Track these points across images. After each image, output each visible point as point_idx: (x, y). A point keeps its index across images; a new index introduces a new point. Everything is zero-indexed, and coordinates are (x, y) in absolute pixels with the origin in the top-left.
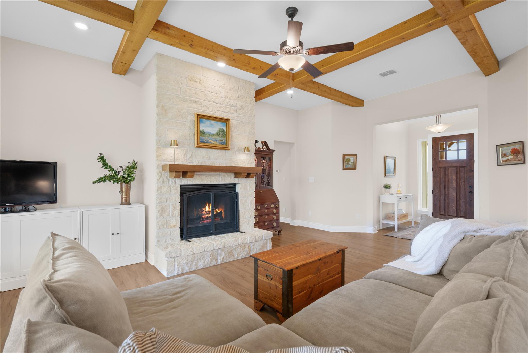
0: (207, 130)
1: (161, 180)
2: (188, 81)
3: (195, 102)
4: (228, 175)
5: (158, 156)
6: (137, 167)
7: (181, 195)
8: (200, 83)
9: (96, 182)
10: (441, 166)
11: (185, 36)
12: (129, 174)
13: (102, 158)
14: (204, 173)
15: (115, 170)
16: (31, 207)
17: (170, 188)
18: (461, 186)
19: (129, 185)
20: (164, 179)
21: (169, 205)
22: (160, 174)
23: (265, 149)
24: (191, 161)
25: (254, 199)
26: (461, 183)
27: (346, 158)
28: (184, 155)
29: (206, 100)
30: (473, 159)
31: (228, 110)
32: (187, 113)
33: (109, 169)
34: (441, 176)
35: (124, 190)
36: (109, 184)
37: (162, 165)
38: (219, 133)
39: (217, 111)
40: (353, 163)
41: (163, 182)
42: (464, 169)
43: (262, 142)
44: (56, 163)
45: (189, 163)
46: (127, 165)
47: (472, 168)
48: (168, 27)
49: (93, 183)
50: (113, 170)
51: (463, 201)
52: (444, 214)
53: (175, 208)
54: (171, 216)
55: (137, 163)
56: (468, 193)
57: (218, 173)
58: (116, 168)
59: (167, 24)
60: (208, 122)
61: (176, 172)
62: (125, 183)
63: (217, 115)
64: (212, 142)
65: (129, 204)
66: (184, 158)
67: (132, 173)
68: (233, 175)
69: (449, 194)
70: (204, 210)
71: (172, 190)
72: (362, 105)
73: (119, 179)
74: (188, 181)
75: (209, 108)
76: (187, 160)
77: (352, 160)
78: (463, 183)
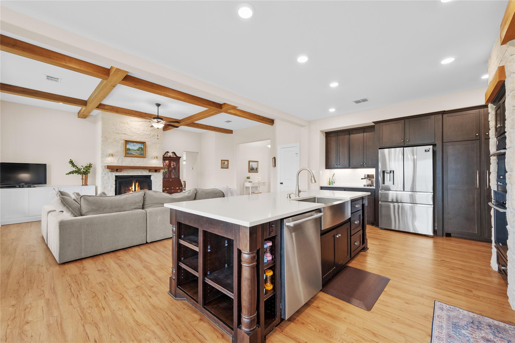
0: (131, 148)
1: (104, 173)
2: (120, 124)
3: (124, 134)
4: (144, 171)
5: (102, 161)
6: (91, 166)
7: (116, 181)
8: (127, 124)
9: (68, 174)
11: (113, 108)
12: (87, 170)
13: (71, 162)
14: (129, 170)
15: (79, 168)
16: (32, 186)
17: (109, 177)
19: (87, 176)
20: (105, 173)
21: (109, 186)
22: (103, 170)
23: (175, 156)
24: (122, 163)
25: (162, 183)
27: (223, 162)
28: (118, 161)
29: (131, 132)
31: (145, 137)
32: (119, 140)
33: (75, 167)
35: (84, 178)
36: (76, 175)
37: (104, 165)
38: (139, 149)
39: (138, 138)
40: (227, 165)
41: (105, 174)
43: (172, 153)
44: (46, 164)
45: (120, 165)
46: (86, 165)
48: (104, 105)
49: (66, 174)
50: (78, 168)
53: (112, 187)
54: (109, 191)
55: (92, 164)
57: (139, 170)
58: (80, 167)
59: (104, 104)
60: (132, 144)
61: (111, 169)
62: (84, 174)
63: (138, 140)
64: (134, 154)
65: (87, 185)
66: (117, 162)
67: (89, 170)
68: (148, 171)
70: (131, 189)
71: (110, 178)
72: (232, 133)
73: (81, 173)
74: (119, 174)
75: (133, 137)
76: (119, 163)
77: (226, 163)
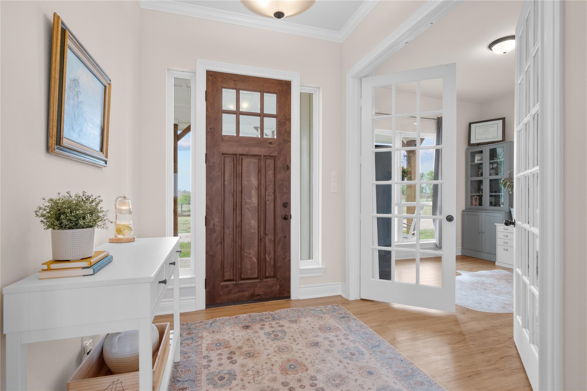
10: (225, 152)
18: (267, 202)
26: (267, 197)
30: (290, 140)
34: (226, 179)
42: (273, 163)
47: (288, 161)
51: (271, 239)
52: (232, 278)
56: (279, 221)
69: (243, 224)
78: (271, 196)
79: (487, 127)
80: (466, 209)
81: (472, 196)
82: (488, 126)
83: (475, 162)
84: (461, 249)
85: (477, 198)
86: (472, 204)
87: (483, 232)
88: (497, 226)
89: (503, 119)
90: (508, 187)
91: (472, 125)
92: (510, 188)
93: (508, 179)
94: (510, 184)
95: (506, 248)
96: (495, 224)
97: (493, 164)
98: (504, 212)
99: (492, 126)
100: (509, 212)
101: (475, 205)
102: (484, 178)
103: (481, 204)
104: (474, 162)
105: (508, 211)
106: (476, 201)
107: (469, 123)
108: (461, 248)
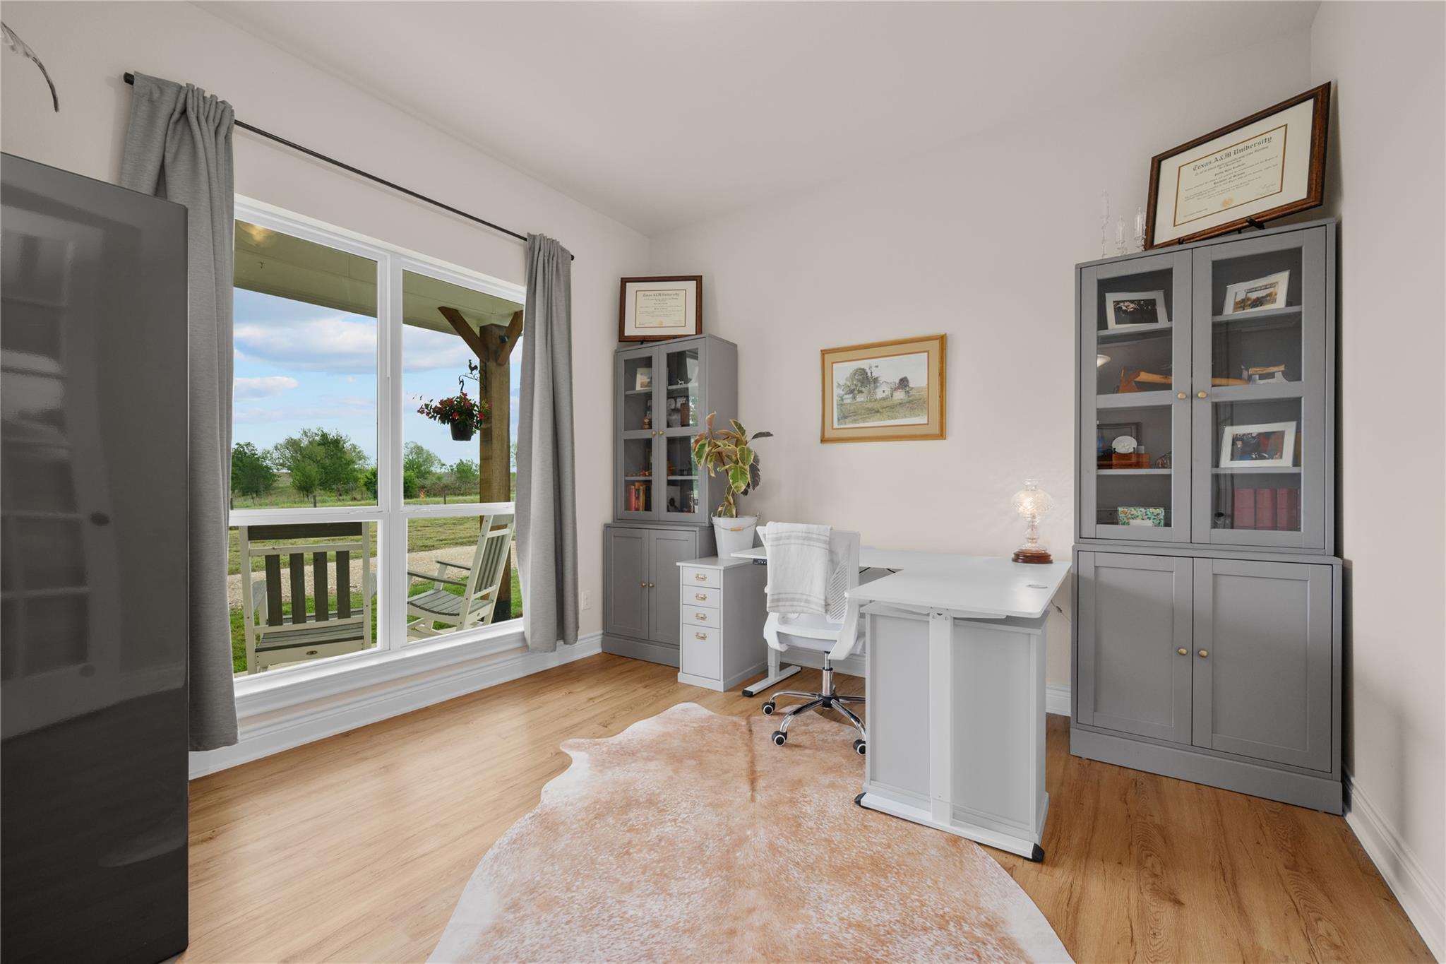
79: (664, 295)
80: (614, 521)
81: (628, 484)
82: (666, 292)
83: (637, 389)
84: (600, 637)
85: (641, 488)
86: (628, 507)
87: (651, 585)
88: (681, 567)
89: (698, 279)
90: (707, 458)
91: (627, 284)
92: (711, 461)
93: (706, 438)
94: (711, 449)
95: (702, 631)
96: (678, 564)
97: (675, 399)
98: (697, 529)
99: (674, 295)
100: (709, 527)
101: (637, 509)
102: (654, 433)
103: (648, 507)
104: (634, 387)
105: (707, 524)
106: (637, 498)
107: (622, 279)
108: (601, 632)
